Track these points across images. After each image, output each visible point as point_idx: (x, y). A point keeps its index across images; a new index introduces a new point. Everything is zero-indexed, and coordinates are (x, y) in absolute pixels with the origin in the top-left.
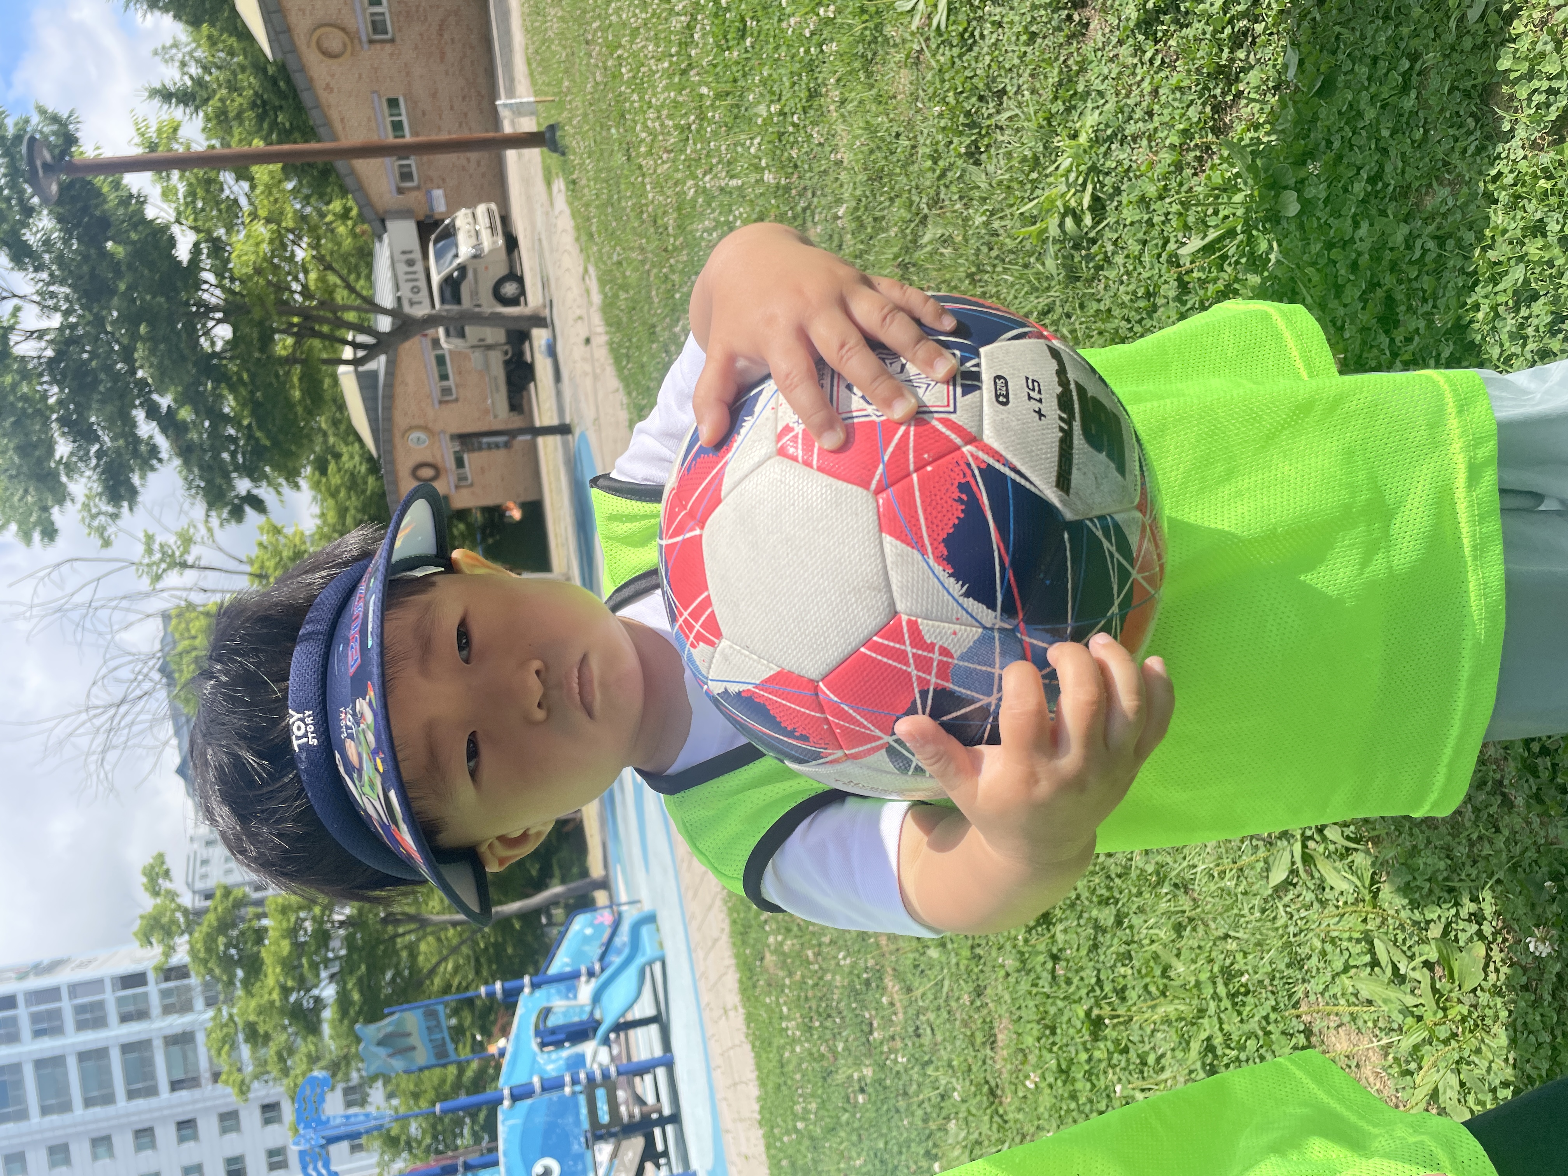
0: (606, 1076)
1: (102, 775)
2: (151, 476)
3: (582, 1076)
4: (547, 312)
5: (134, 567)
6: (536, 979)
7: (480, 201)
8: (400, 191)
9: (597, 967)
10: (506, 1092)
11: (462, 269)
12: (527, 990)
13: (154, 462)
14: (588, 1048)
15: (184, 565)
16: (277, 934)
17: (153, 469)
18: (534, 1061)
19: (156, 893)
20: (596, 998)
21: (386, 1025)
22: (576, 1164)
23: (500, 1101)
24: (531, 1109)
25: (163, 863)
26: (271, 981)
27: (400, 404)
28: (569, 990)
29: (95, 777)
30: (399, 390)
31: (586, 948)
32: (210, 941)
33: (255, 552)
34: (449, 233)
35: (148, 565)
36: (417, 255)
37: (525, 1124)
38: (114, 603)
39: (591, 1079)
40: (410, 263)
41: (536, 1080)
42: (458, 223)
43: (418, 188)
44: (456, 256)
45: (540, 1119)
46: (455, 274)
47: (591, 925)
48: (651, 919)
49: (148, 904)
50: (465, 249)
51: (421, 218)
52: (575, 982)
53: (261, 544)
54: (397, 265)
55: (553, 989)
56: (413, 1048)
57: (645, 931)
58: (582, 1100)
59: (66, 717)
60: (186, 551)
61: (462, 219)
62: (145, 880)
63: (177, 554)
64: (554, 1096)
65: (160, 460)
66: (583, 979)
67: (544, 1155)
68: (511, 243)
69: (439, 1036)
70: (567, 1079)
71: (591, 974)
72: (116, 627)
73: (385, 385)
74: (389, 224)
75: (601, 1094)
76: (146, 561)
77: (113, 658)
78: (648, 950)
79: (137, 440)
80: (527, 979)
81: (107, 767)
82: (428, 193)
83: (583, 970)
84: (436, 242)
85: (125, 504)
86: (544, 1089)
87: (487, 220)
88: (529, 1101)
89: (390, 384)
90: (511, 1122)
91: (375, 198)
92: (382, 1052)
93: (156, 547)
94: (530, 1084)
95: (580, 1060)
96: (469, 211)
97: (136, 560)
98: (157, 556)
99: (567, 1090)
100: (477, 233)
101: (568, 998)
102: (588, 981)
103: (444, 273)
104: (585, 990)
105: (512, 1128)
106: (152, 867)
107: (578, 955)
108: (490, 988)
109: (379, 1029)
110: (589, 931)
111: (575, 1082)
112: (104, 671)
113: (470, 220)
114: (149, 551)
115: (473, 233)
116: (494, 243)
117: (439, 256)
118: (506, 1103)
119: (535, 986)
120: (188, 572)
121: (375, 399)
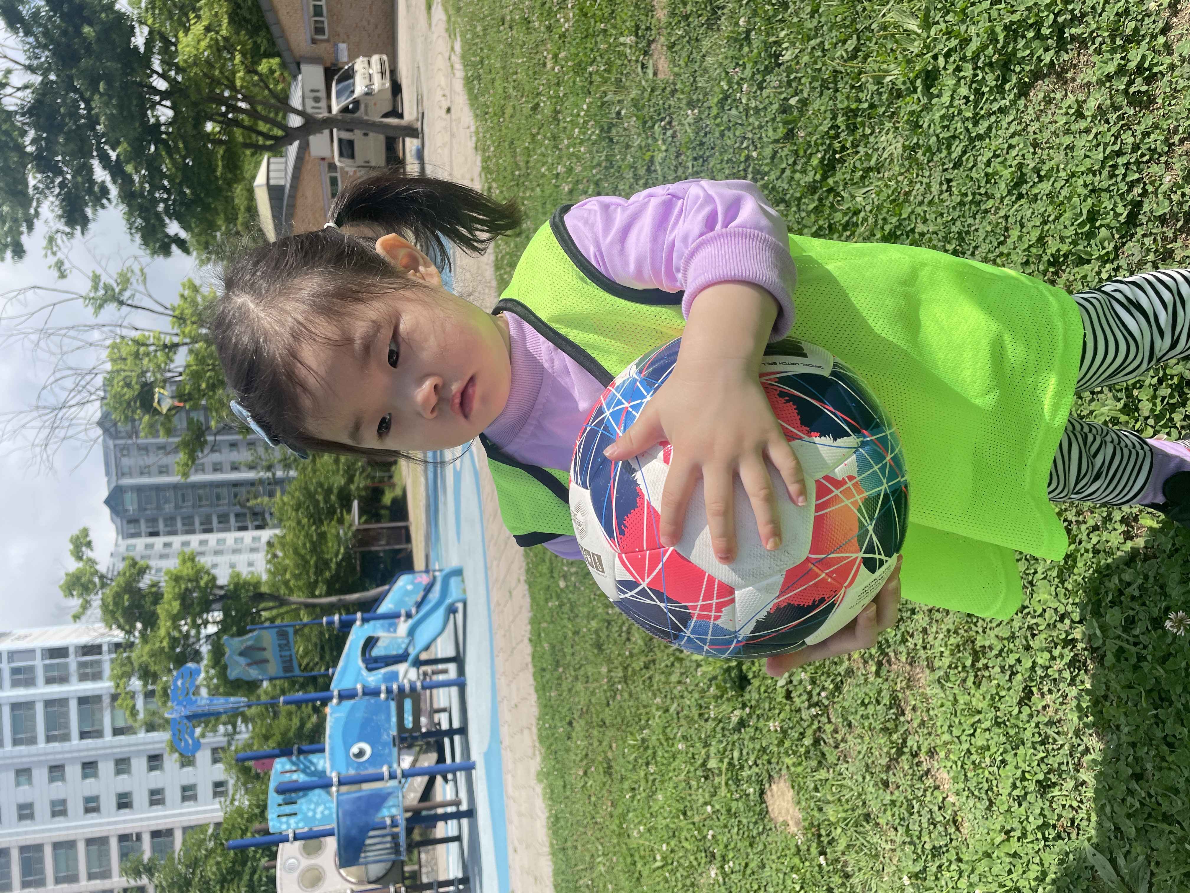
0: (413, 689)
1: (45, 456)
2: (101, 212)
3: (395, 687)
4: (419, 125)
5: (82, 300)
6: (366, 615)
7: (376, 52)
8: (314, 41)
9: (414, 611)
10: (336, 693)
11: (356, 103)
12: (358, 623)
13: (104, 201)
14: (401, 668)
15: (121, 303)
16: (170, 596)
17: (103, 207)
18: (359, 673)
19: (79, 558)
20: (411, 633)
21: (248, 640)
22: (384, 749)
23: (331, 698)
24: (353, 707)
25: (87, 535)
26: (162, 632)
27: (300, 212)
28: (391, 625)
29: (39, 458)
30: (300, 202)
31: (407, 599)
32: (118, 596)
33: (177, 301)
34: (349, 75)
35: (93, 298)
36: (323, 94)
37: (347, 717)
38: (63, 332)
39: (401, 690)
40: (317, 100)
41: (359, 687)
42: (356, 67)
43: (328, 41)
44: (353, 92)
45: (359, 715)
46: (351, 106)
47: (412, 583)
48: (458, 572)
49: (73, 566)
50: (360, 89)
51: (328, 65)
52: (396, 620)
53: (182, 296)
54: (307, 101)
55: (378, 623)
56: (267, 661)
57: (454, 582)
58: (393, 705)
59: (21, 413)
60: (124, 290)
61: (360, 65)
62: (71, 547)
63: (117, 290)
64: (373, 700)
65: (109, 200)
66: (402, 619)
67: (360, 740)
68: (396, 88)
69: (287, 653)
70: (383, 688)
71: (409, 616)
72: (65, 349)
73: (290, 196)
74: (303, 67)
75: (408, 704)
76: (92, 295)
77: (60, 370)
78: (454, 594)
79: (92, 182)
80: (359, 615)
81: (50, 452)
82: (335, 45)
83: (403, 612)
84: (339, 82)
85: (78, 228)
86: (365, 694)
87: (379, 67)
88: (352, 702)
89: (293, 196)
90: (337, 715)
91: (293, 45)
92: (242, 661)
93: (101, 284)
94: (355, 689)
95: (394, 676)
96: (366, 59)
97: (84, 294)
98: (102, 292)
99: (383, 696)
100: (370, 76)
101: (389, 631)
102: (406, 621)
103: (343, 104)
104: (403, 627)
105: (337, 720)
106: (78, 537)
107: (400, 602)
108: (330, 618)
109: (242, 642)
110: (410, 587)
111: (389, 691)
112: (52, 379)
113: (366, 65)
114: (96, 288)
115: (367, 76)
116: (383, 84)
117: (339, 94)
118: (335, 701)
119: (364, 620)
120: (125, 309)
121: (281, 208)
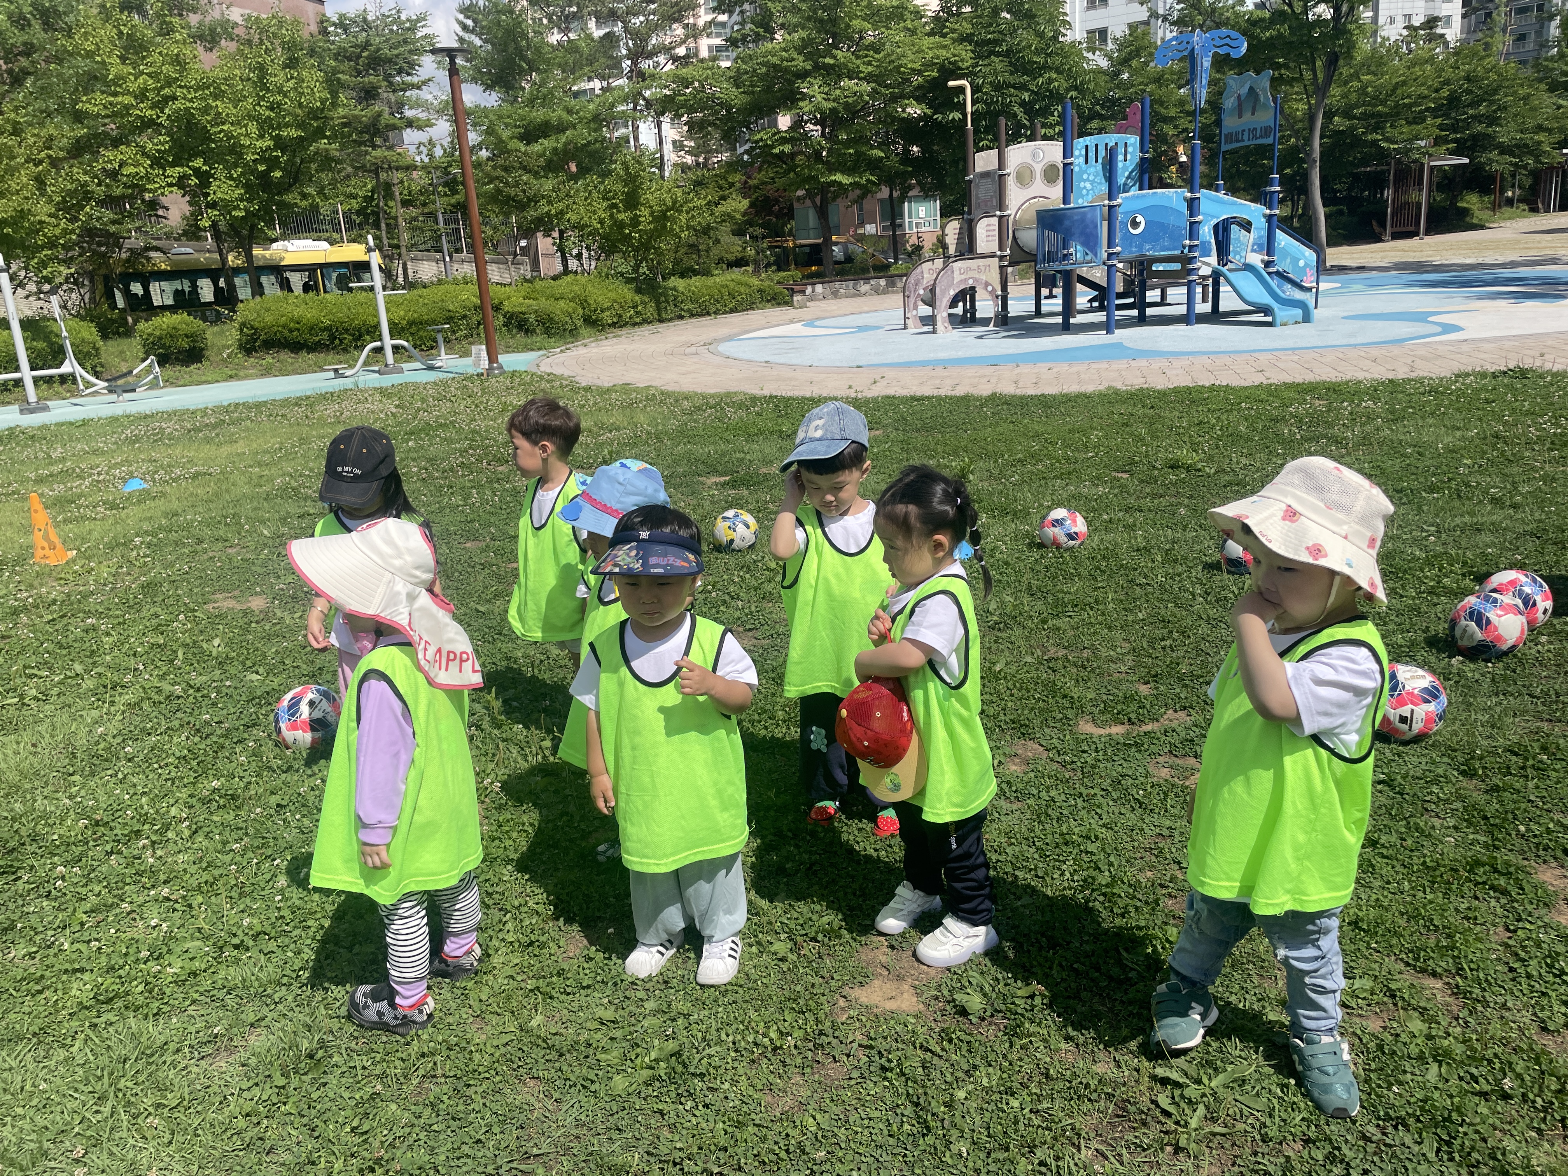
0: (1190, 272)
3: (1196, 254)
6: (1274, 219)
10: (1197, 195)
12: (1268, 212)
14: (1213, 260)
18: (1213, 217)
20: (1248, 267)
21: (1266, 95)
24: (1180, 214)
28: (1260, 246)
31: (1289, 261)
37: (1171, 209)
41: (1200, 218)
45: (1172, 220)
47: (1306, 265)
48: (1307, 318)
52: (1265, 251)
55: (1264, 233)
56: (1241, 116)
57: (1297, 312)
58: (1177, 252)
64: (1185, 232)
66: (1266, 258)
67: (1148, 222)
69: (1246, 137)
70: (1196, 242)
71: (1268, 264)
75: (1175, 267)
78: (1283, 313)
80: (1276, 212)
83: (1273, 258)
86: (1192, 224)
88: (1186, 212)
90: (1175, 199)
92: (1244, 90)
94: (1198, 214)
95: (1206, 253)
99: (1187, 242)
101: (1255, 243)
102: (1263, 261)
104: (1256, 259)
105: (1170, 199)
107: (1285, 253)
108: (1277, 181)
110: (1301, 263)
111: (1191, 248)
119: (1269, 218)
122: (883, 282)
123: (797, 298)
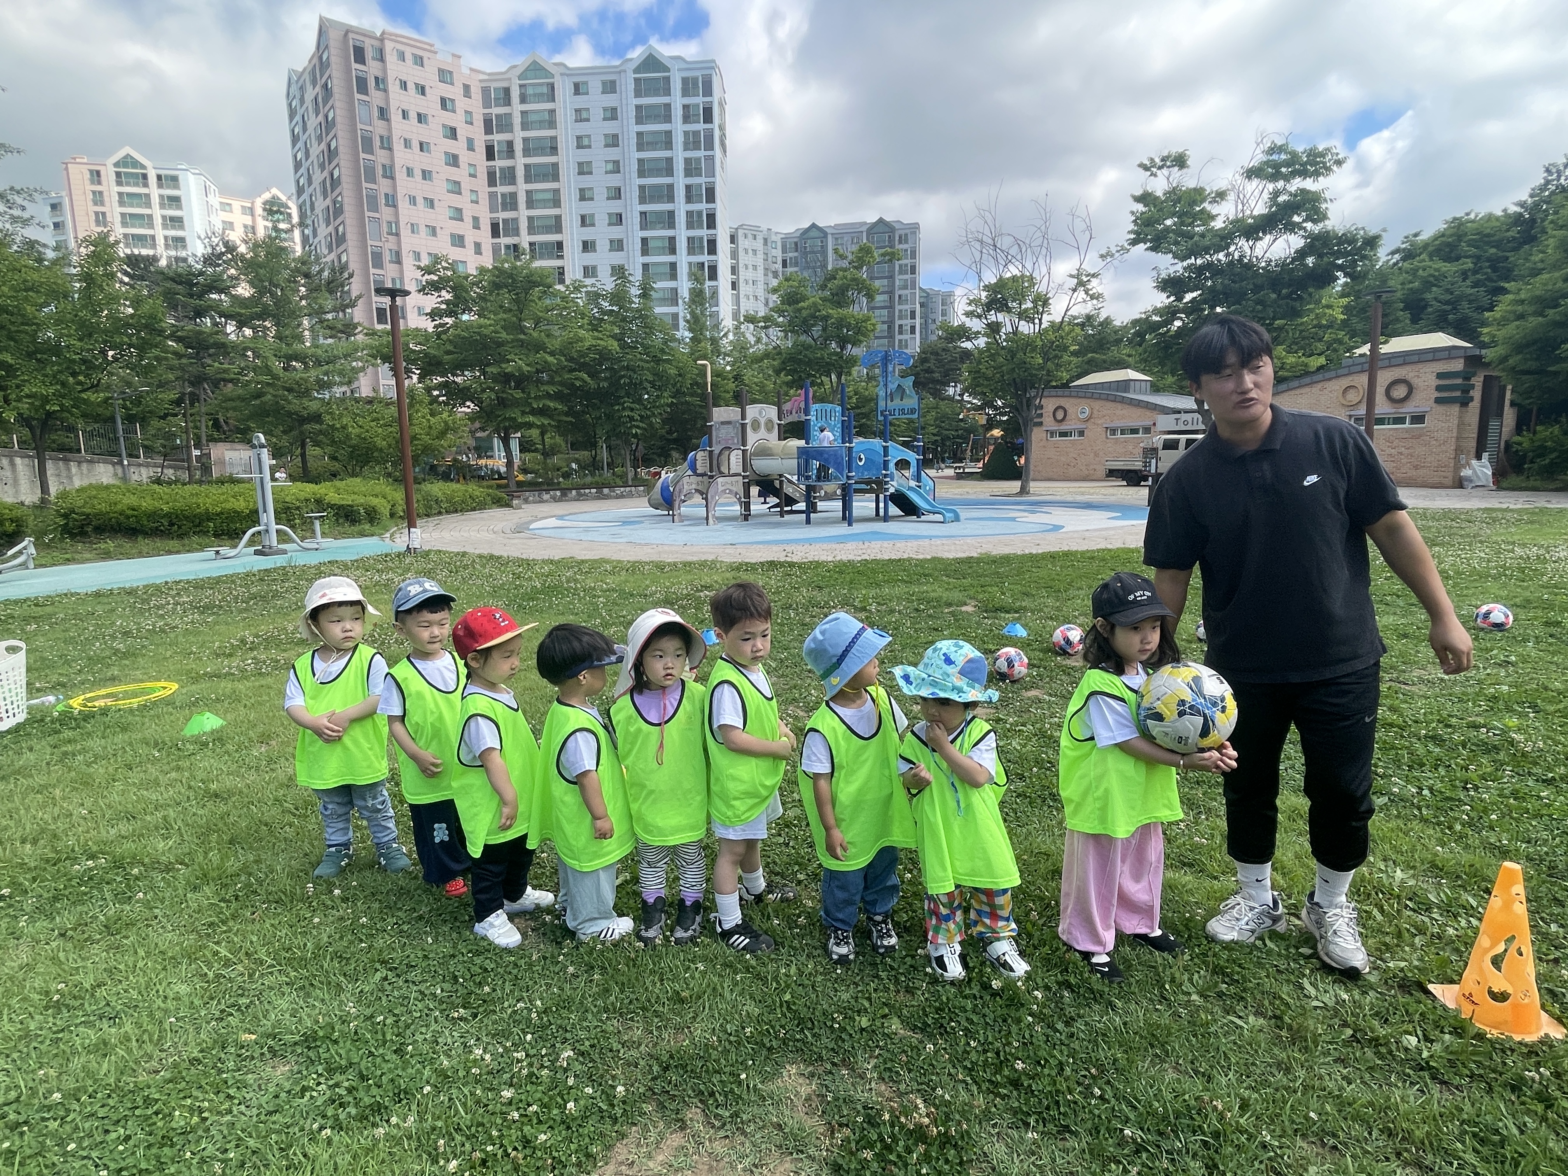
6: (920, 460)
10: (887, 444)
12: (918, 457)
23: (885, 441)
24: (880, 455)
27: (1109, 404)
30: (1119, 406)
37: (876, 451)
41: (889, 458)
45: (877, 458)
48: (957, 519)
73: (1120, 396)
80: (922, 456)
86: (886, 461)
88: (883, 454)
89: (1123, 401)
94: (888, 455)
104: (913, 484)
108: (921, 441)
111: (886, 476)
118: (883, 444)
121: (1109, 390)
122: (558, 493)
123: (515, 502)
